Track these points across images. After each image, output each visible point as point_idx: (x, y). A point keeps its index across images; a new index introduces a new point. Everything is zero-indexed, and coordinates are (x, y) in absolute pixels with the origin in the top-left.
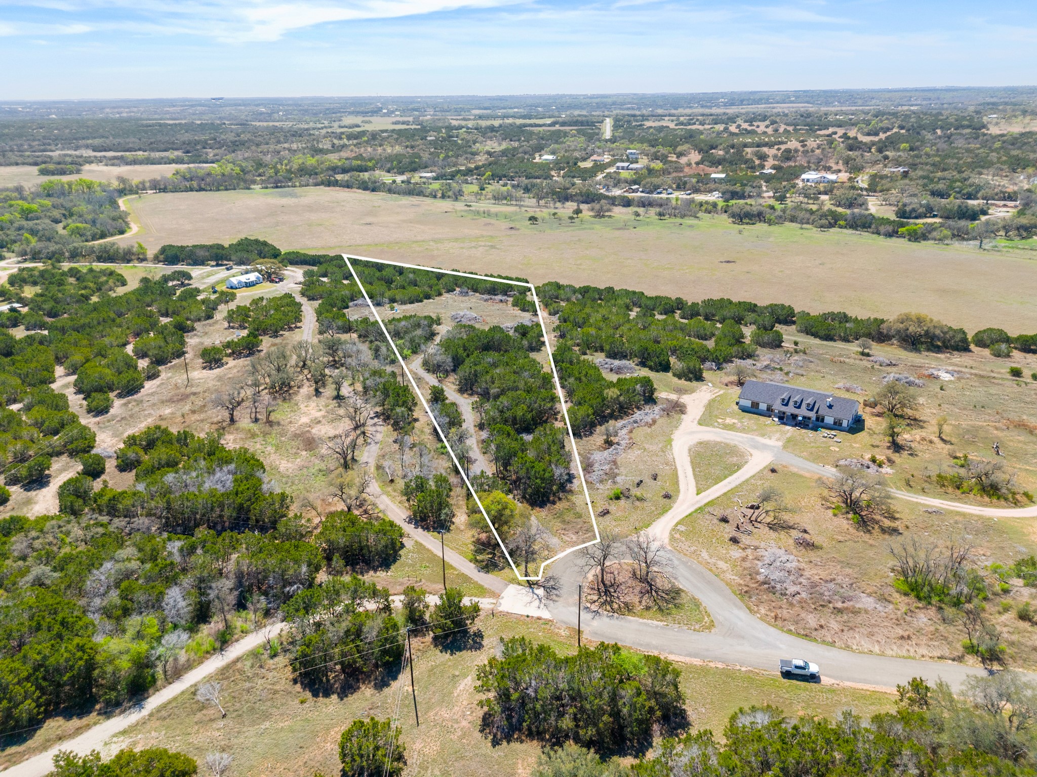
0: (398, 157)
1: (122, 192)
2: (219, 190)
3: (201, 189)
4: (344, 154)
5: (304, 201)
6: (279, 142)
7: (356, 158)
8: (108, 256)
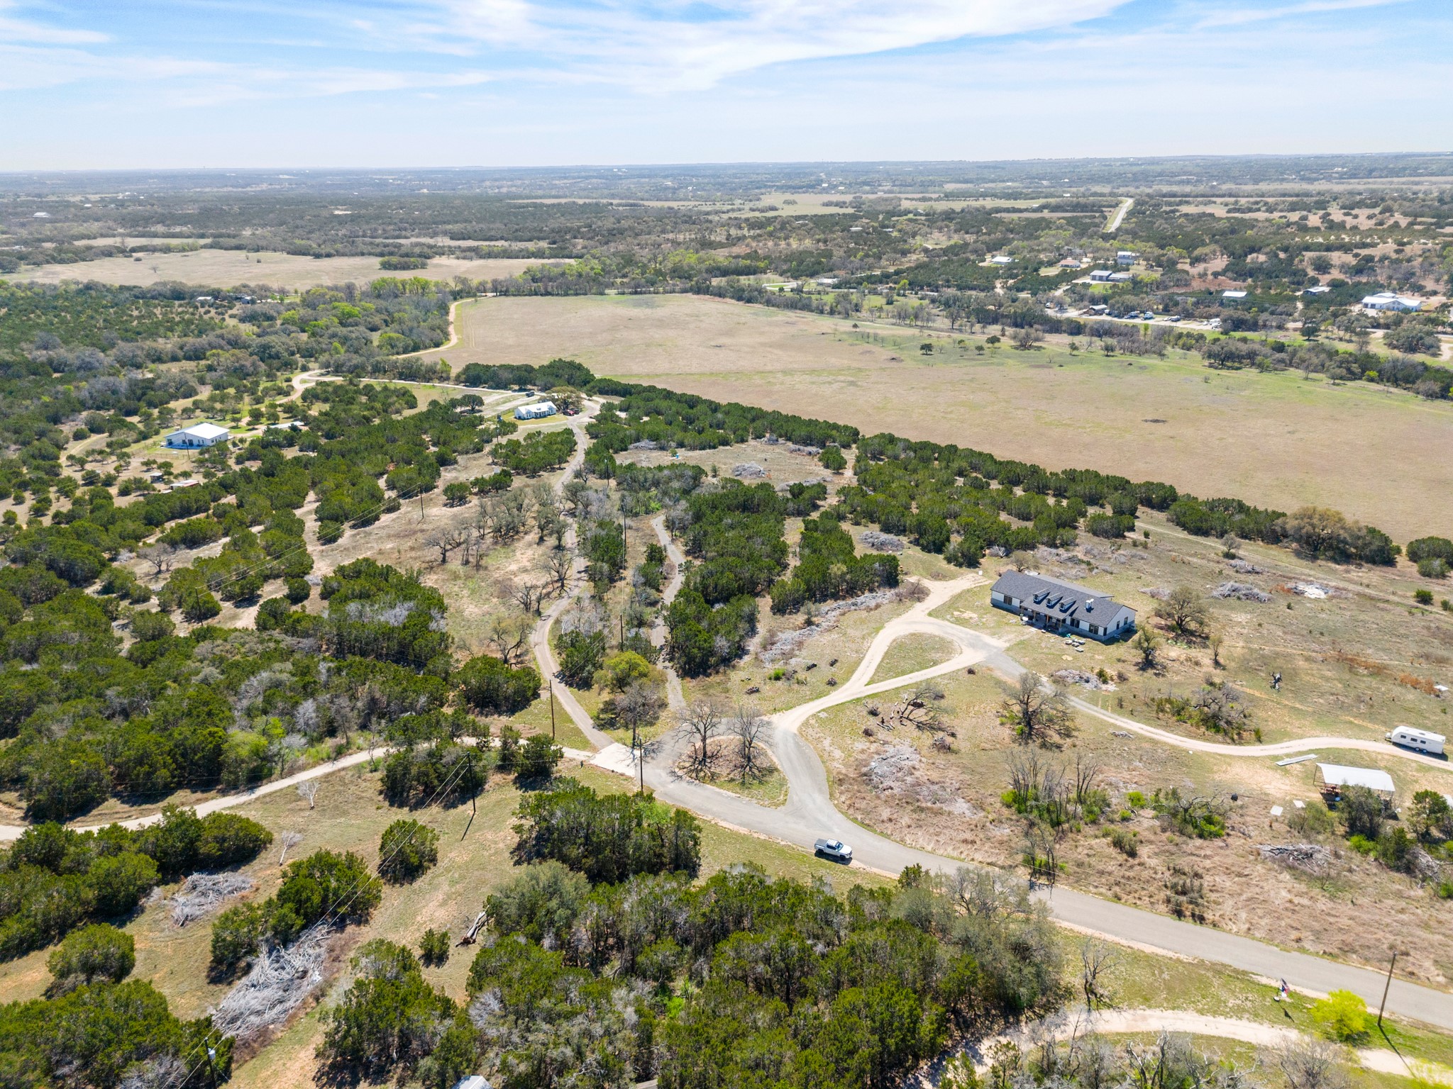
0: (800, 256)
1: (456, 295)
2: (566, 295)
3: (547, 294)
4: (736, 250)
5: (660, 312)
6: (663, 232)
7: (747, 256)
8: (411, 373)
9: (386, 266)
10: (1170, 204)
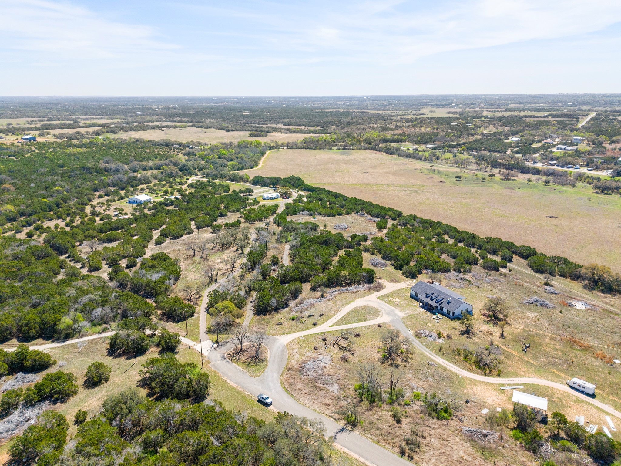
0: (423, 135)
1: (271, 148)
2: (316, 149)
3: (308, 148)
4: (397, 132)
5: (350, 157)
6: (369, 123)
7: (400, 135)
8: (234, 179)
9: (251, 135)
10: (614, 115)
